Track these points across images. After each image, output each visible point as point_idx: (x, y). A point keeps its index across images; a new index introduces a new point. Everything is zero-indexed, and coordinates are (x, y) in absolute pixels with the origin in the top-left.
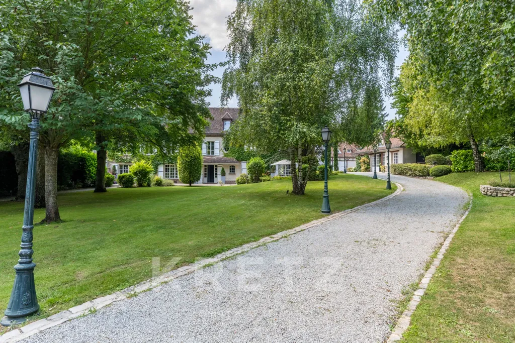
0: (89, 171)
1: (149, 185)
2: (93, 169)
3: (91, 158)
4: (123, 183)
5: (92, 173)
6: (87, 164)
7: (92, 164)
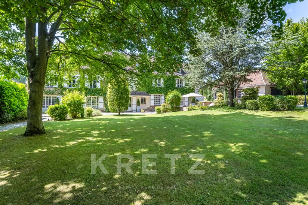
0: (10, 102)
1: (82, 117)
2: (15, 100)
3: (12, 87)
4: (56, 116)
5: (14, 105)
6: (6, 94)
7: (13, 94)
